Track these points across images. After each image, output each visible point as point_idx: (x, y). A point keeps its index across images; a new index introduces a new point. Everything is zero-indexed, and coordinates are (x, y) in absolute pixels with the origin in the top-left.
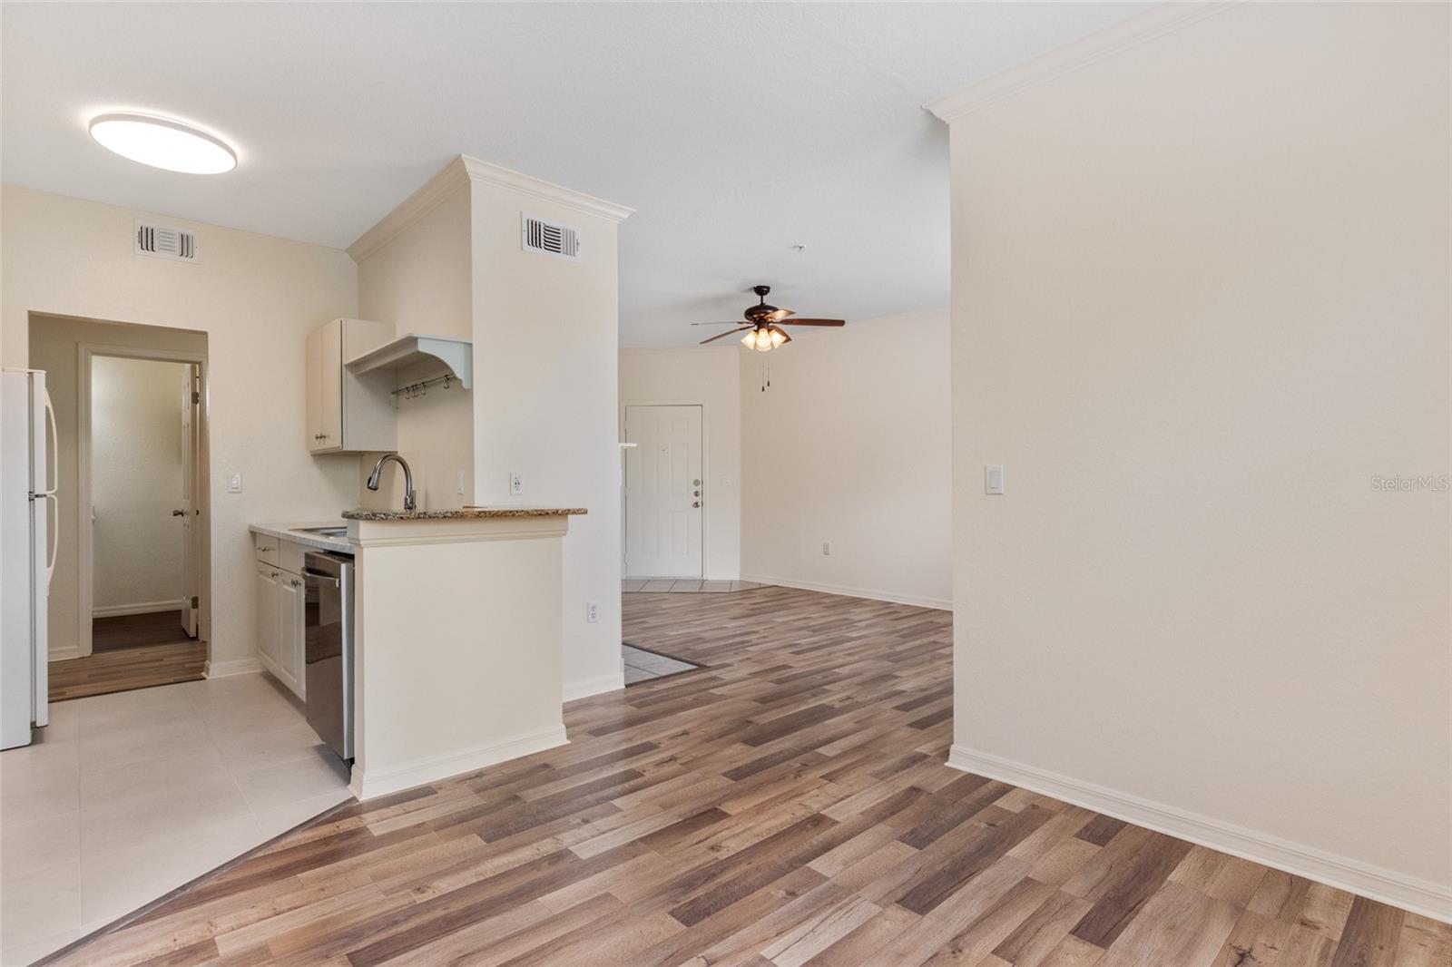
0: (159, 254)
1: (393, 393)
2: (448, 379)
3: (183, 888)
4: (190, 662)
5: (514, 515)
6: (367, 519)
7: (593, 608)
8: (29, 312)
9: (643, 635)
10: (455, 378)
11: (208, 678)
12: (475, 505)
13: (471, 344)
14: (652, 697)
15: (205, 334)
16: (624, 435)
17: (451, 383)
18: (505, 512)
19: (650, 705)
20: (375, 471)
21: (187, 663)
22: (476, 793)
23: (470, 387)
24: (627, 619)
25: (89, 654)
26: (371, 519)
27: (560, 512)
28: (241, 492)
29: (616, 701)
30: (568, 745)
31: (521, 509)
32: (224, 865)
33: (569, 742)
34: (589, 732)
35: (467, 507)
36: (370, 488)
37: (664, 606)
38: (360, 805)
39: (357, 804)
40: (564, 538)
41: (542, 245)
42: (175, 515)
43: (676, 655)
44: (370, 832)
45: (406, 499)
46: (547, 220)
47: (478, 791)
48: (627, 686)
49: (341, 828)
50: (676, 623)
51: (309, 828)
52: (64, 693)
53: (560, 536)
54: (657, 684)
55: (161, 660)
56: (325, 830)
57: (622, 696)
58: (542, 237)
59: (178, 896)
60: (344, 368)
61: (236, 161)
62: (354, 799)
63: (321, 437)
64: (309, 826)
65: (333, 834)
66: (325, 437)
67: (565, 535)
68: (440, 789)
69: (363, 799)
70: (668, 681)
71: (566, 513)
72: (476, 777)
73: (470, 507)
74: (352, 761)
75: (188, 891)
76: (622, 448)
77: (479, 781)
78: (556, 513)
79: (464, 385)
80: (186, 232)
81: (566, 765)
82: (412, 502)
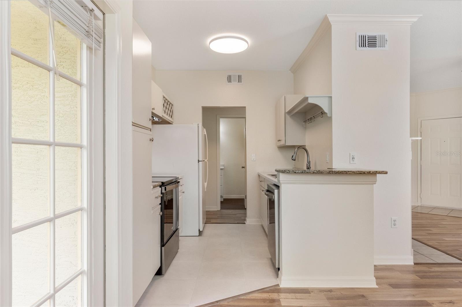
0: (233, 82)
1: (304, 122)
2: (322, 113)
3: (217, 302)
4: (243, 217)
5: (347, 173)
6: (282, 172)
7: (395, 221)
8: (202, 107)
9: (429, 237)
10: (325, 113)
11: (246, 224)
12: (333, 168)
13: (331, 97)
14: (431, 274)
15: (245, 107)
16: (413, 133)
17: (323, 115)
18: (342, 172)
19: (429, 278)
20: (294, 153)
21: (242, 217)
22: (327, 299)
23: (331, 116)
24: (415, 227)
25: (219, 210)
26: (283, 172)
27: (371, 172)
28: (255, 161)
29: (409, 271)
30: (376, 289)
31: (350, 170)
32: (230, 298)
33: (377, 287)
34: (389, 284)
35: (329, 169)
36: (292, 160)
37: (444, 223)
38: (280, 289)
39: (279, 288)
40: (374, 185)
41: (367, 45)
42: (242, 168)
43: (449, 252)
44: (280, 303)
45: (307, 164)
46: (369, 33)
47: (329, 299)
48: (415, 264)
49: (271, 296)
50: (450, 234)
51: (260, 292)
52: (210, 221)
53: (373, 184)
54: (434, 267)
55: (236, 215)
56: (265, 296)
57: (412, 269)
58: (367, 42)
59: (215, 304)
60: (286, 114)
61: (248, 44)
62: (278, 285)
63: (279, 140)
64: (261, 291)
65: (268, 298)
66: (280, 140)
67: (375, 184)
68: (312, 292)
69: (282, 286)
70: (442, 267)
71: (375, 173)
72: (329, 291)
73: (331, 169)
74: (279, 269)
75: (218, 303)
76: (412, 140)
77: (329, 293)
78: (369, 173)
79: (328, 115)
80: (240, 74)
81: (374, 299)
82: (309, 166)
